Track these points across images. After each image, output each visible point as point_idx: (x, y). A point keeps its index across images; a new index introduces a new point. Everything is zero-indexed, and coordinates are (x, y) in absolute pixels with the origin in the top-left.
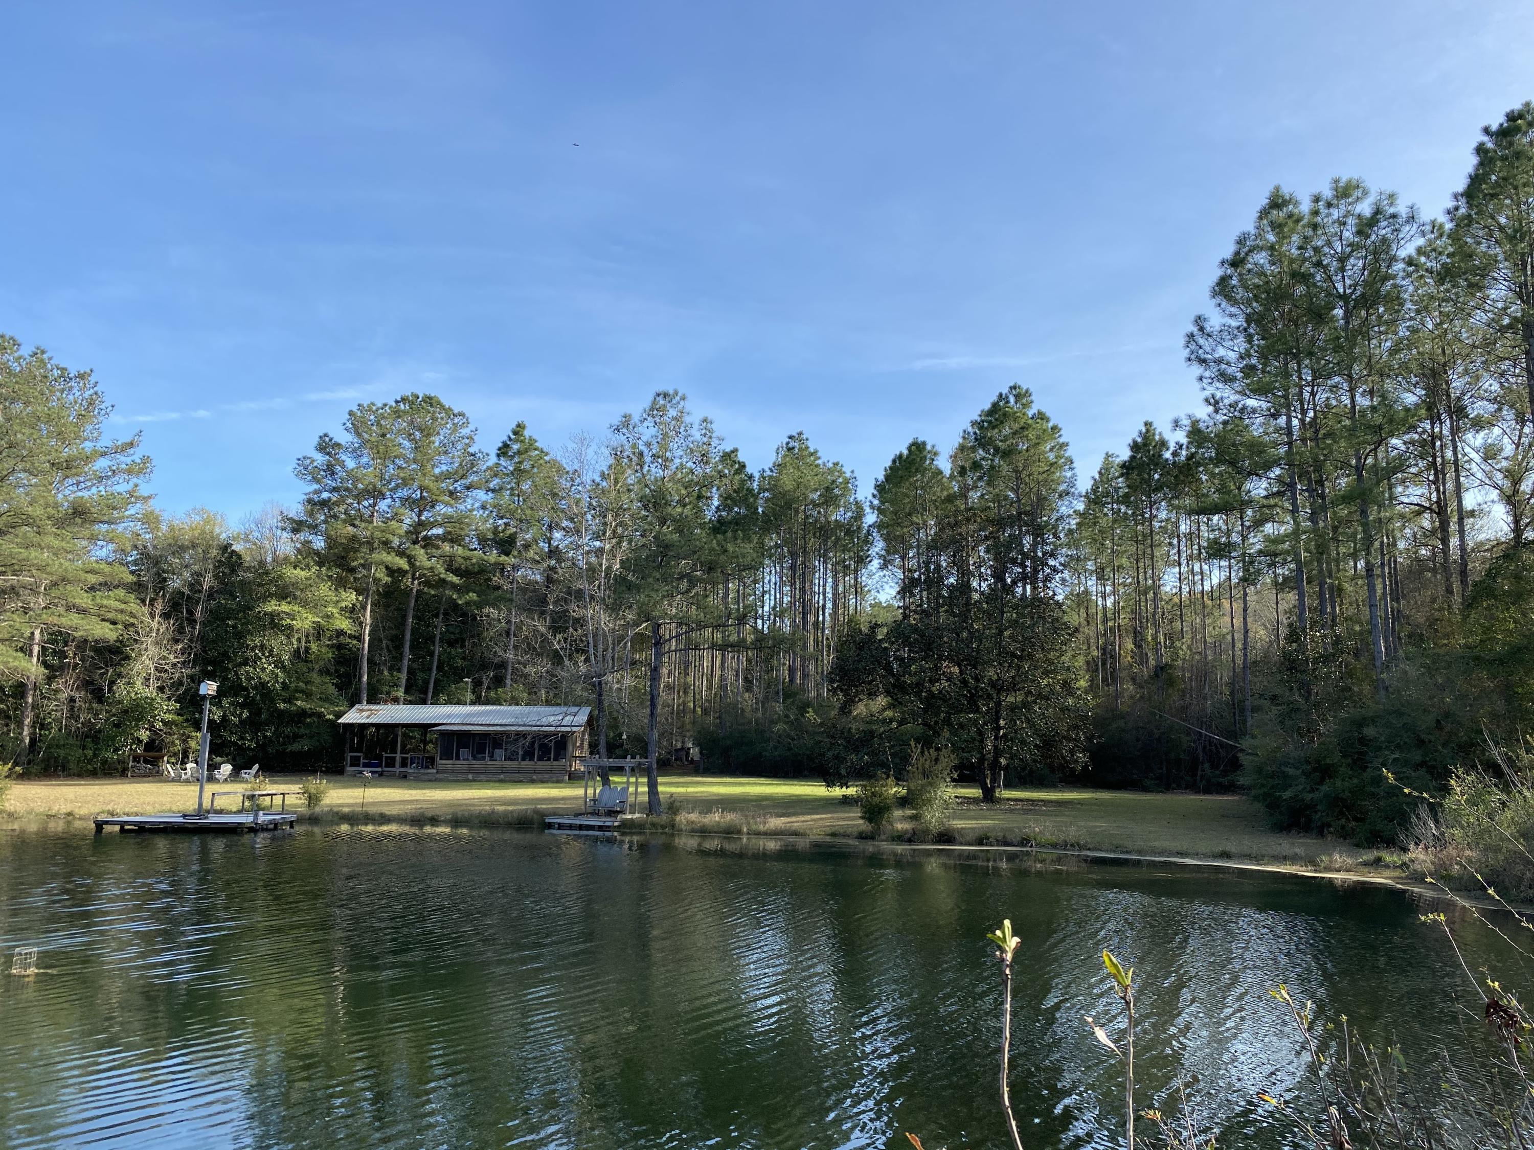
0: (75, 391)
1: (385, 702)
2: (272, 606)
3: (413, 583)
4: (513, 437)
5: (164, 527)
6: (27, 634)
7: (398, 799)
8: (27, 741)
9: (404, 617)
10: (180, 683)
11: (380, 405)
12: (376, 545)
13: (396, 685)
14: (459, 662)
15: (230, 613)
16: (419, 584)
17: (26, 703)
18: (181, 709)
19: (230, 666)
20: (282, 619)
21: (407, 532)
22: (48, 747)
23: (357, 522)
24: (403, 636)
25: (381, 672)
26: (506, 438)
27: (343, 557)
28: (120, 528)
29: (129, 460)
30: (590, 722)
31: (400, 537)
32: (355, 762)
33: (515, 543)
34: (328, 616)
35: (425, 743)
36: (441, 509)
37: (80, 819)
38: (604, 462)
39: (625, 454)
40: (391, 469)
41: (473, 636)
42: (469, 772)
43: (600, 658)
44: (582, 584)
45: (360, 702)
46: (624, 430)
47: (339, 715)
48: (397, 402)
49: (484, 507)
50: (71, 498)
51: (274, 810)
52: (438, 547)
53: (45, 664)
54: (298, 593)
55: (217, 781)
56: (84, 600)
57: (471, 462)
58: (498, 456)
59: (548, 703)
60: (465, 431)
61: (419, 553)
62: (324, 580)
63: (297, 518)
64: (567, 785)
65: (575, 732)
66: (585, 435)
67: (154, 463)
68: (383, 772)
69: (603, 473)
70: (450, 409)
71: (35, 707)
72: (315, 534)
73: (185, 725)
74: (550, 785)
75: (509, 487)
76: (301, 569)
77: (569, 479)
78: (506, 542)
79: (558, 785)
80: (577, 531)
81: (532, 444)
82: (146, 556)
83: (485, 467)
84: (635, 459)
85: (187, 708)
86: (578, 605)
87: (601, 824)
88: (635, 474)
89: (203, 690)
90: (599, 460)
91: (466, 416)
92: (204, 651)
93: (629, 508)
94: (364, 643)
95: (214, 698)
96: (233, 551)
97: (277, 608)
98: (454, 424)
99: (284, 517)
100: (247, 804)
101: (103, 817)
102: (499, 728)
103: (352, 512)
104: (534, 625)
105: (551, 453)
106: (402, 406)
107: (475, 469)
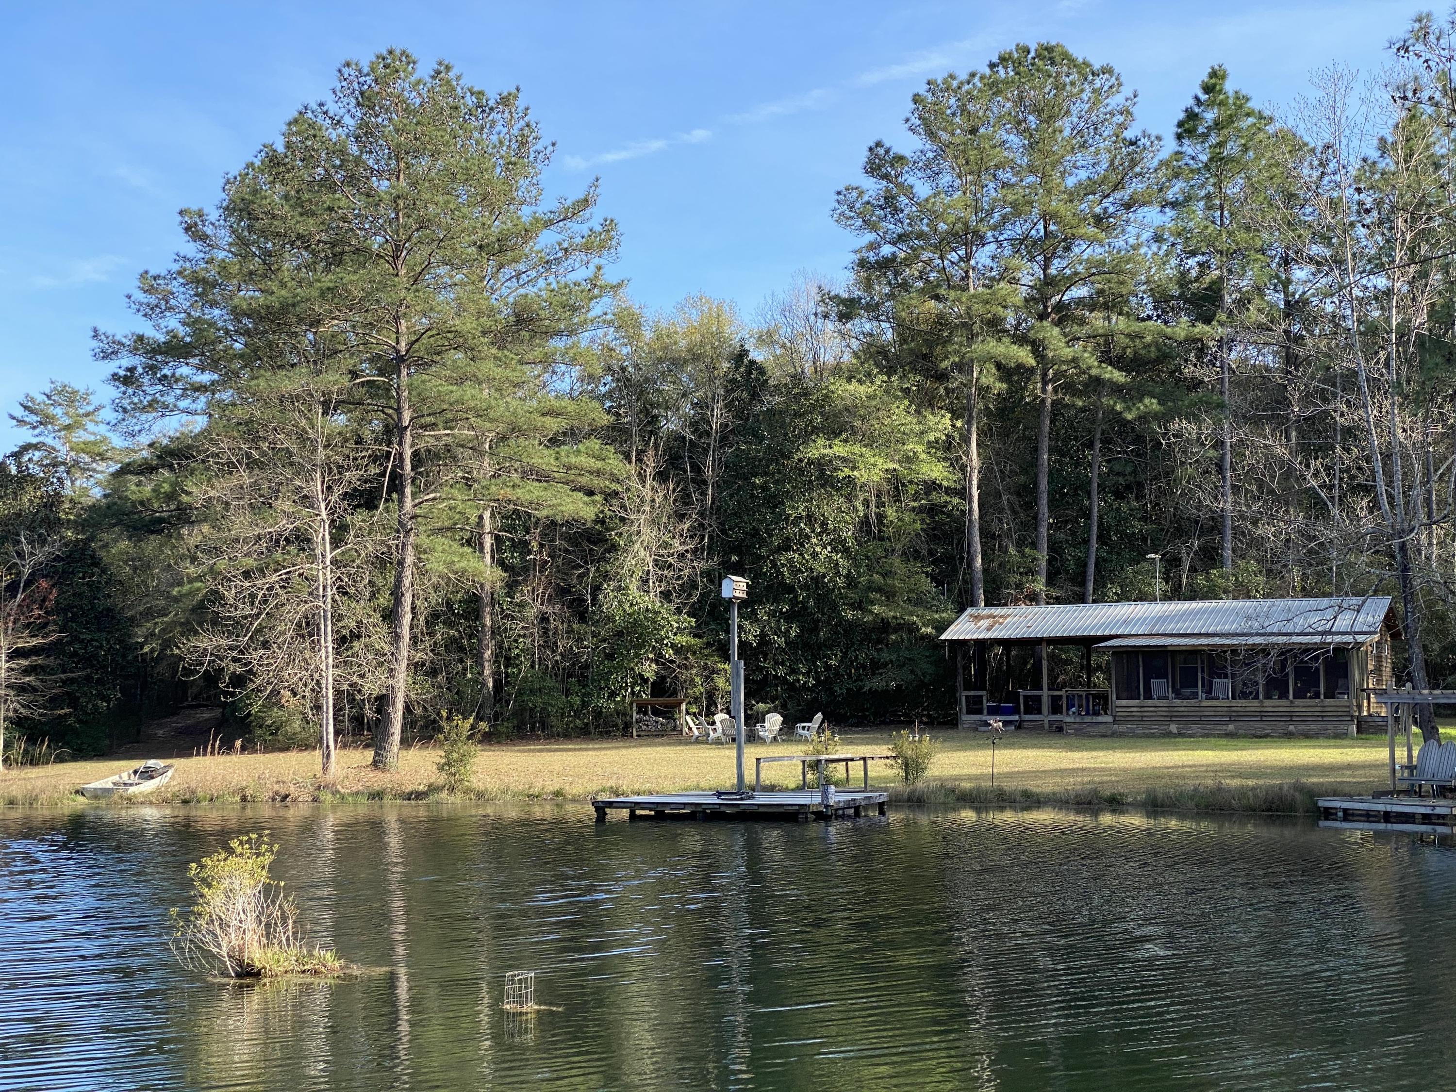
0: (499, 127)
1: (1016, 602)
2: (820, 449)
3: (1044, 390)
4: (1203, 97)
5: (648, 335)
6: (473, 519)
7: (1050, 766)
8: (491, 685)
9: (1035, 450)
10: (692, 584)
11: (963, 76)
12: (976, 328)
13: (1030, 571)
14: (1137, 526)
15: (756, 467)
16: (1055, 390)
17: (484, 626)
18: (698, 626)
19: (764, 552)
20: (836, 469)
21: (1026, 300)
22: (520, 693)
23: (942, 291)
24: (1036, 484)
25: (1004, 550)
26: (1191, 102)
27: (925, 357)
28: (584, 339)
29: (585, 229)
30: (1390, 621)
31: (1017, 308)
32: (975, 707)
33: (1221, 298)
34: (909, 460)
35: (1090, 671)
36: (1084, 251)
37: (574, 800)
38: (1384, 118)
39: (1425, 95)
40: (992, 191)
41: (1156, 478)
42: (1171, 719)
43: (1400, 499)
44: (1356, 361)
45: (973, 604)
46: (1420, 47)
47: (942, 627)
48: (992, 66)
49: (1158, 238)
50: (511, 300)
51: (852, 786)
52: (1082, 322)
53: (501, 563)
54: (858, 423)
55: (762, 741)
56: (544, 459)
57: (1129, 156)
58: (1179, 137)
59: (1306, 593)
60: (1116, 101)
61: (1051, 334)
62: (897, 398)
63: (845, 295)
64: (1355, 742)
65: (1362, 644)
66: (1340, 69)
67: (621, 228)
68: (1022, 721)
69: (1383, 140)
70: (1086, 64)
71: (495, 631)
72: (877, 318)
73: (706, 652)
74: (1322, 742)
75: (1203, 193)
76: (860, 381)
77: (1316, 163)
78: (1205, 298)
79: (1339, 742)
80: (1339, 262)
81: (1240, 107)
82: (624, 380)
83: (1155, 163)
84: (1446, 102)
85: (707, 624)
86: (1348, 402)
87: (1428, 811)
88: (1447, 134)
89: (727, 591)
90: (1372, 114)
91: (1116, 72)
92: (724, 532)
93: (1440, 202)
94: (971, 501)
95: (744, 604)
96: (752, 363)
97: (826, 451)
98: (1094, 91)
99: (826, 297)
100: (809, 776)
101: (604, 797)
102: (1217, 641)
103: (933, 276)
104: (1266, 446)
105: (1277, 116)
106: (1002, 72)
107: (1137, 169)
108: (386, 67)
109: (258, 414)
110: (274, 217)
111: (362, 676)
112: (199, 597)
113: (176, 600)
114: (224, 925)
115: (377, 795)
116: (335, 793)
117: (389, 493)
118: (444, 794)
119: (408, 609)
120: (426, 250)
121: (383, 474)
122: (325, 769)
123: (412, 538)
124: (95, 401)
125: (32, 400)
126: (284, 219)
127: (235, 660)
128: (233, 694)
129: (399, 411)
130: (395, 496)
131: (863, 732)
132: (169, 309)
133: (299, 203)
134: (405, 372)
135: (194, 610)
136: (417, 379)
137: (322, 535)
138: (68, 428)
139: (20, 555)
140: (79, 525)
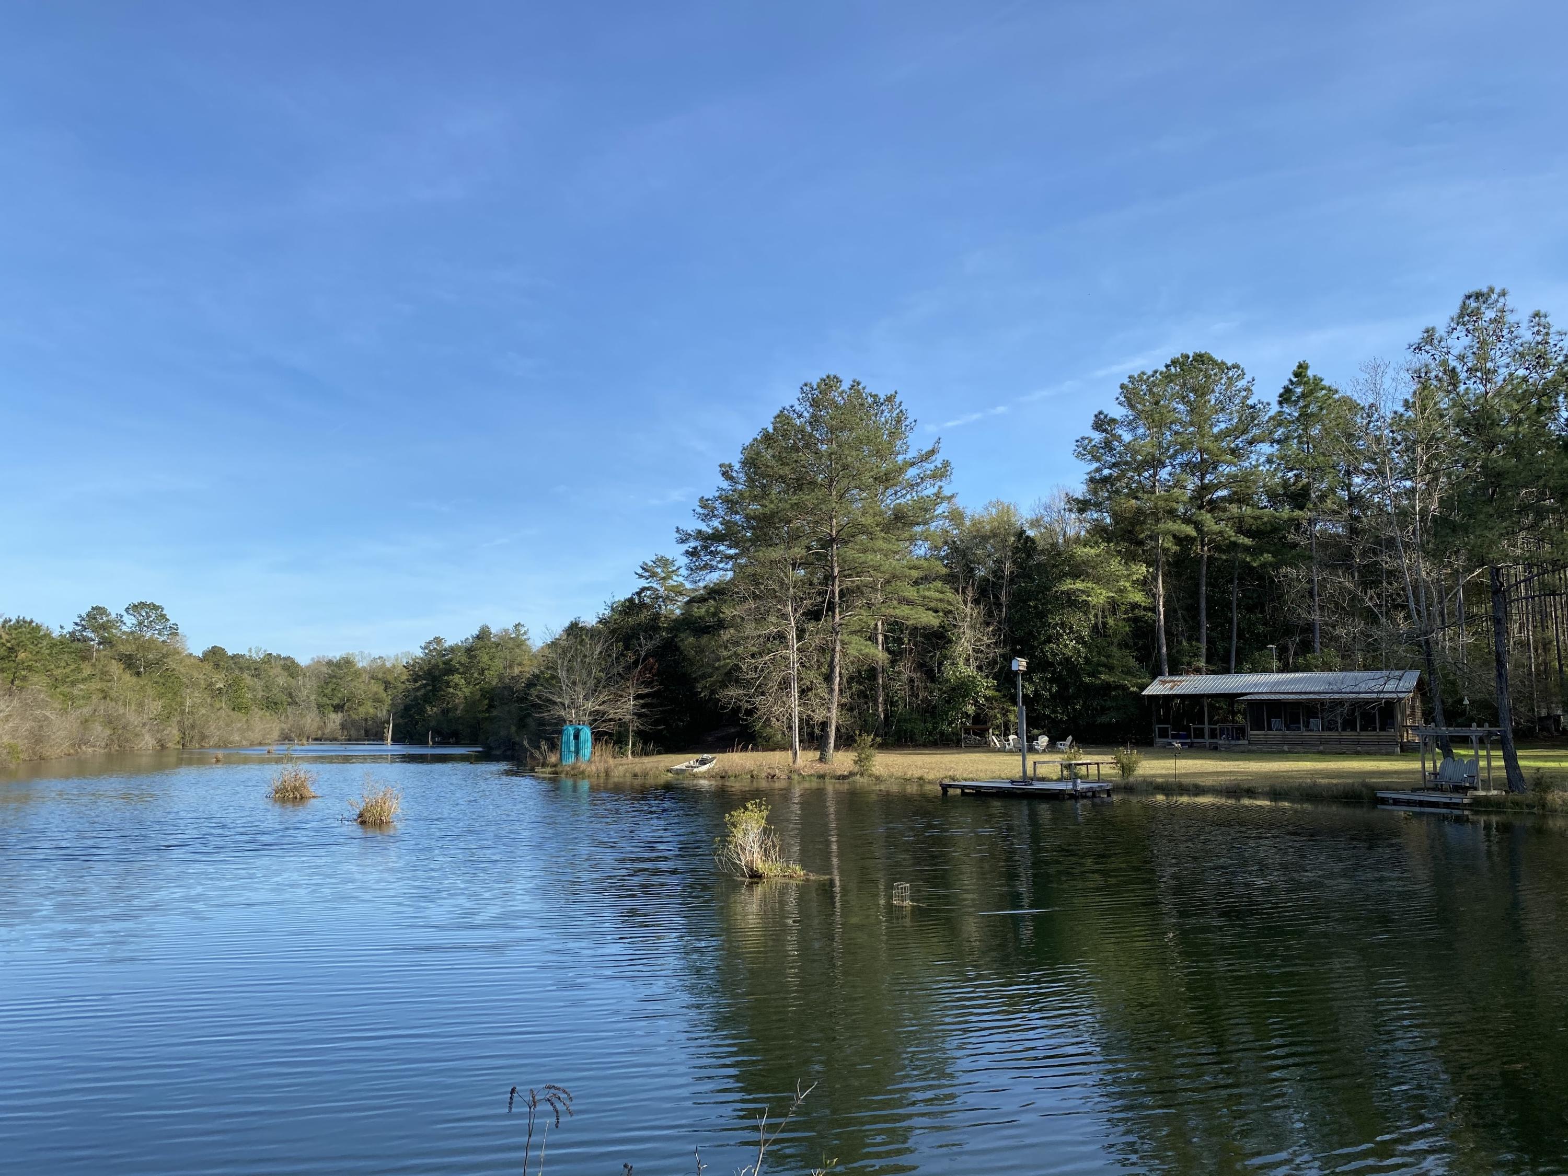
0: (885, 414)
1: (1187, 673)
2: (1068, 585)
3: (1202, 550)
4: (1295, 380)
5: (968, 523)
6: (872, 626)
8: (882, 716)
9: (1198, 585)
10: (995, 662)
11: (1150, 373)
12: (1160, 515)
13: (1196, 655)
14: (1261, 628)
15: (1031, 596)
16: (1209, 550)
17: (878, 684)
18: (998, 685)
19: (1036, 643)
20: (1078, 596)
21: (1190, 498)
22: (898, 721)
23: (1140, 495)
24: (1199, 606)
25: (1179, 643)
26: (1287, 383)
27: (1130, 532)
28: (933, 526)
29: (932, 467)
30: (1420, 685)
31: (1185, 503)
32: (1163, 734)
33: (1309, 495)
34: (1121, 591)
35: (1234, 714)
36: (1225, 469)
37: (929, 783)
38: (1407, 389)
39: (1432, 375)
40: (1168, 437)
41: (1272, 600)
42: (1284, 743)
43: (1424, 614)
44: (1393, 532)
45: (1161, 674)
46: (1428, 347)
47: (1143, 687)
48: (1167, 366)
49: (1269, 461)
50: (892, 506)
51: (1091, 778)
52: (1225, 510)
53: (888, 650)
54: (1090, 571)
55: (1036, 751)
56: (911, 593)
57: (1251, 415)
58: (1280, 403)
59: (1366, 668)
60: (1241, 384)
61: (1206, 517)
62: (1113, 556)
63: (1081, 498)
64: (1399, 758)
65: (1402, 699)
66: (1378, 362)
67: (952, 466)
68: (1192, 743)
69: (1406, 401)
70: (1223, 363)
71: (885, 687)
72: (1101, 511)
73: (1003, 700)
74: (1379, 757)
75: (1296, 435)
76: (1091, 547)
77: (1365, 415)
78: (1299, 495)
79: (1388, 757)
80: (1381, 473)
81: (1317, 384)
82: (956, 550)
83: (1266, 418)
84: (1446, 378)
85: (1004, 684)
86: (1390, 556)
87: (1447, 801)
88: (1447, 396)
89: (1014, 667)
90: (1399, 387)
91: (1242, 366)
92: (1013, 632)
93: (1444, 437)
94: (1159, 614)
95: (1024, 673)
96: (1028, 537)
97: (1072, 586)
98: (1228, 378)
99: (1070, 499)
100: (1065, 772)
101: (946, 782)
102: (1312, 696)
103: (1134, 485)
104: (1340, 582)
105: (1340, 389)
106: (1173, 370)
107: (1256, 422)
108: (826, 385)
109: (759, 570)
110: (768, 466)
111: (813, 711)
112: (729, 667)
113: (717, 669)
114: (743, 849)
115: (822, 777)
116: (800, 774)
117: (827, 612)
118: (858, 777)
119: (837, 675)
120: (846, 481)
121: (824, 602)
122: (794, 762)
123: (839, 637)
124: (677, 564)
125: (646, 564)
126: (772, 468)
127: (747, 702)
128: (746, 720)
129: (832, 568)
130: (830, 613)
131: (1096, 747)
132: (714, 516)
133: (780, 459)
134: (835, 547)
135: (726, 674)
136: (842, 551)
137: (792, 634)
138: (663, 579)
139: (640, 646)
140: (669, 630)
